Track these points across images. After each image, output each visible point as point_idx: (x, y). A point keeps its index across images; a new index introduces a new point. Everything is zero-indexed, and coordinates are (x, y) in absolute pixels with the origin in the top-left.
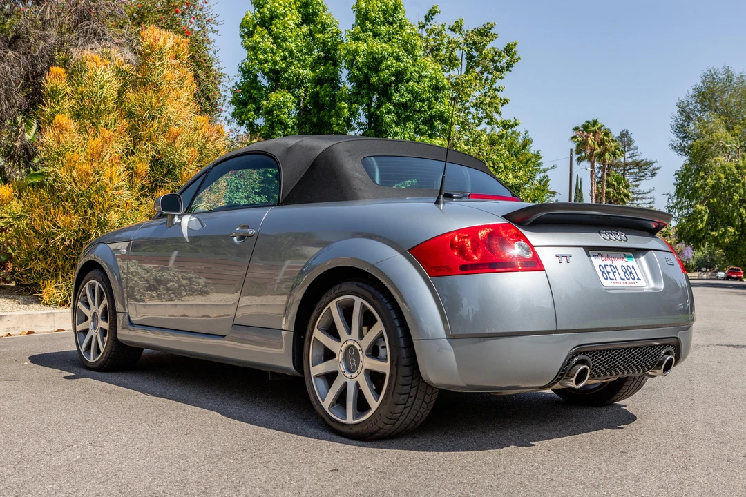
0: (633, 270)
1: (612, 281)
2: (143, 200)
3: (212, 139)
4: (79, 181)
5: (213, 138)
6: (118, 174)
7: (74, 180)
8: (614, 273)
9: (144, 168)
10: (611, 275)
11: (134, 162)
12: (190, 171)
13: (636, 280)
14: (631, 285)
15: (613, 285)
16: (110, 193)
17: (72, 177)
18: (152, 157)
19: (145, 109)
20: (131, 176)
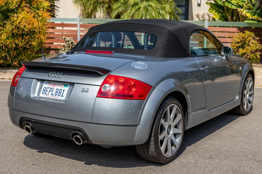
0: (62, 91)
1: (46, 95)
8: (50, 91)
10: (47, 93)
13: (60, 96)
14: (56, 98)
15: (45, 96)
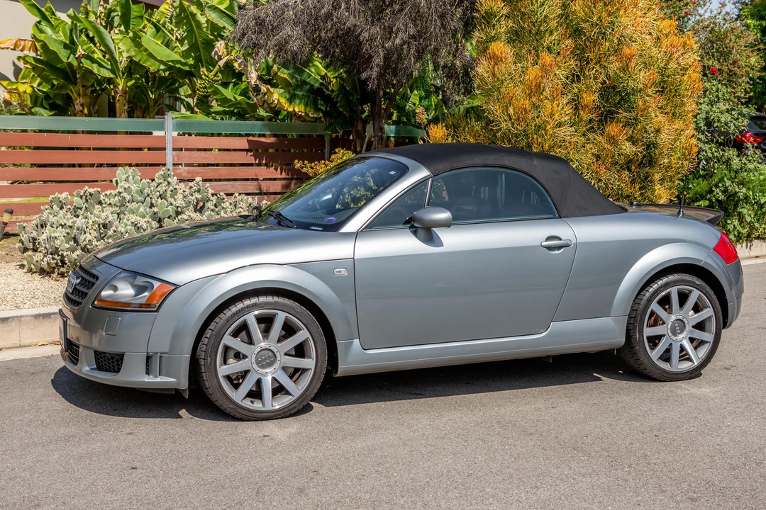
2: (591, 136)
3: (676, 55)
4: (516, 120)
5: (679, 53)
6: (559, 109)
7: (510, 119)
9: (590, 98)
11: (580, 91)
12: (648, 98)
16: (550, 132)
17: (509, 115)
18: (602, 83)
19: (594, 25)
20: (576, 109)
